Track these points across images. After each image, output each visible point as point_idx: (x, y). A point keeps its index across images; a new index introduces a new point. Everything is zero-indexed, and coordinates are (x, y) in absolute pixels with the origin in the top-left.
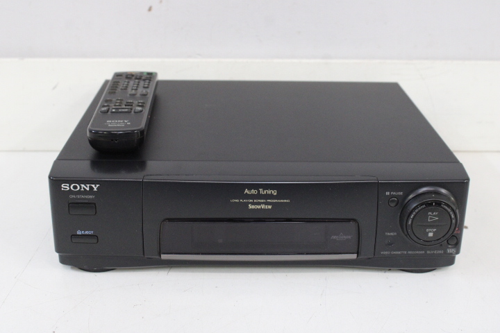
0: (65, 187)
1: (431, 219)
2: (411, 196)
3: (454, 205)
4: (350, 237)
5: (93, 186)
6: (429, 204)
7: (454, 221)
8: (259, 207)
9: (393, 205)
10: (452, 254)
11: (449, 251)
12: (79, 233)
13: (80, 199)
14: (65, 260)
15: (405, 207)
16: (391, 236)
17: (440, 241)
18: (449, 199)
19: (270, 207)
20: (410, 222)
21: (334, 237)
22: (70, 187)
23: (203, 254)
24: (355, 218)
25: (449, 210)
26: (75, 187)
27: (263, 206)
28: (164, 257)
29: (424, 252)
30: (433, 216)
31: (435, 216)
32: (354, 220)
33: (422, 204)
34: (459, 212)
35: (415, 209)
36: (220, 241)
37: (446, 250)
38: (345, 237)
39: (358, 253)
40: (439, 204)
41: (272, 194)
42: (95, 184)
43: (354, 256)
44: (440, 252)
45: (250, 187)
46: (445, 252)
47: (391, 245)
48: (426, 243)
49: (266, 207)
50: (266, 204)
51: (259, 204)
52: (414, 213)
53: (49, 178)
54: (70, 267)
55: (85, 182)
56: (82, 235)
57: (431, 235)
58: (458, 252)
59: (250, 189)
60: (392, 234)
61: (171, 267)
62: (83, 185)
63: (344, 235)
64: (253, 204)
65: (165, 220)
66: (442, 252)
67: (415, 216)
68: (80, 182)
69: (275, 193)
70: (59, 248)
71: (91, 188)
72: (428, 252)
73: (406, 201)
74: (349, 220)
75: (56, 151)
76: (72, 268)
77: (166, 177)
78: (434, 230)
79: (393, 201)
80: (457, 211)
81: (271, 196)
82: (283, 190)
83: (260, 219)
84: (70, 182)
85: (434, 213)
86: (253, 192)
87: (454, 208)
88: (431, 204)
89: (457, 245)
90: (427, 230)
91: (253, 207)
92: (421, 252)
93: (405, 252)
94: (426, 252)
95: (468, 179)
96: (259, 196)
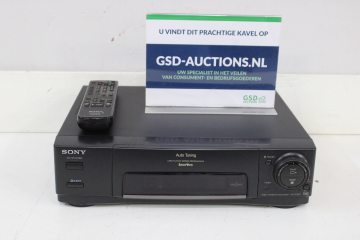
0: (64, 152)
1: (292, 173)
2: (280, 159)
3: (307, 164)
4: (242, 185)
5: (82, 151)
6: (290, 164)
7: (306, 174)
8: (185, 165)
9: (268, 164)
10: (306, 196)
11: (304, 194)
12: (72, 181)
13: (73, 159)
14: (62, 199)
15: (276, 165)
17: (298, 187)
18: (304, 161)
19: (192, 165)
20: (279, 175)
21: (232, 185)
22: (67, 152)
23: (149, 195)
24: (245, 172)
25: (303, 167)
26: (71, 152)
27: (187, 165)
28: (125, 197)
29: (288, 194)
30: (293, 171)
32: (244, 174)
33: (286, 164)
34: (310, 168)
35: (282, 166)
36: (161, 187)
37: (303, 194)
38: (239, 185)
39: (247, 195)
40: (297, 163)
41: (193, 157)
42: (83, 150)
43: (245, 197)
44: (299, 194)
45: (180, 152)
46: (302, 194)
47: (268, 189)
48: (290, 188)
49: (190, 165)
50: (189, 163)
51: (185, 163)
52: (282, 169)
53: (54, 146)
54: (64, 203)
55: (77, 149)
56: (74, 183)
57: (292, 183)
58: (310, 195)
59: (179, 154)
60: (268, 183)
61: (129, 204)
62: (75, 151)
63: (238, 183)
64: (181, 163)
65: (126, 173)
67: (282, 171)
68: (73, 149)
69: (195, 156)
70: (58, 191)
71: (80, 152)
73: (277, 162)
74: (241, 174)
75: (56, 133)
76: (66, 204)
77: (127, 146)
78: (295, 180)
79: (269, 162)
80: (308, 168)
81: (192, 158)
82: (200, 154)
83: (186, 173)
84: (67, 149)
85: (294, 169)
86: (182, 155)
87: (307, 166)
88: (292, 164)
89: (309, 189)
90: (290, 180)
91: (181, 165)
92: (286, 195)
93: (277, 195)
94: (290, 195)
95: (315, 148)
96: (185, 158)
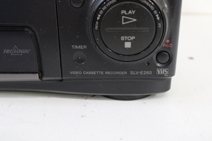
1: (126, 20)
4: (27, 51)
7: (160, 25)
9: (77, 5)
10: (163, 75)
11: (159, 72)
16: (80, 50)
20: (97, 27)
21: (8, 51)
25: (152, 8)
29: (126, 73)
30: (128, 17)
31: (130, 16)
38: (21, 51)
39: (40, 73)
44: (147, 73)
46: (154, 74)
47: (82, 61)
52: (101, 12)
57: (128, 45)
58: (172, 73)
60: (80, 47)
66: (150, 73)
72: (132, 73)
78: (133, 38)
85: (130, 12)
89: (169, 64)
90: (122, 38)
92: (122, 73)
93: (102, 73)
94: (129, 73)
